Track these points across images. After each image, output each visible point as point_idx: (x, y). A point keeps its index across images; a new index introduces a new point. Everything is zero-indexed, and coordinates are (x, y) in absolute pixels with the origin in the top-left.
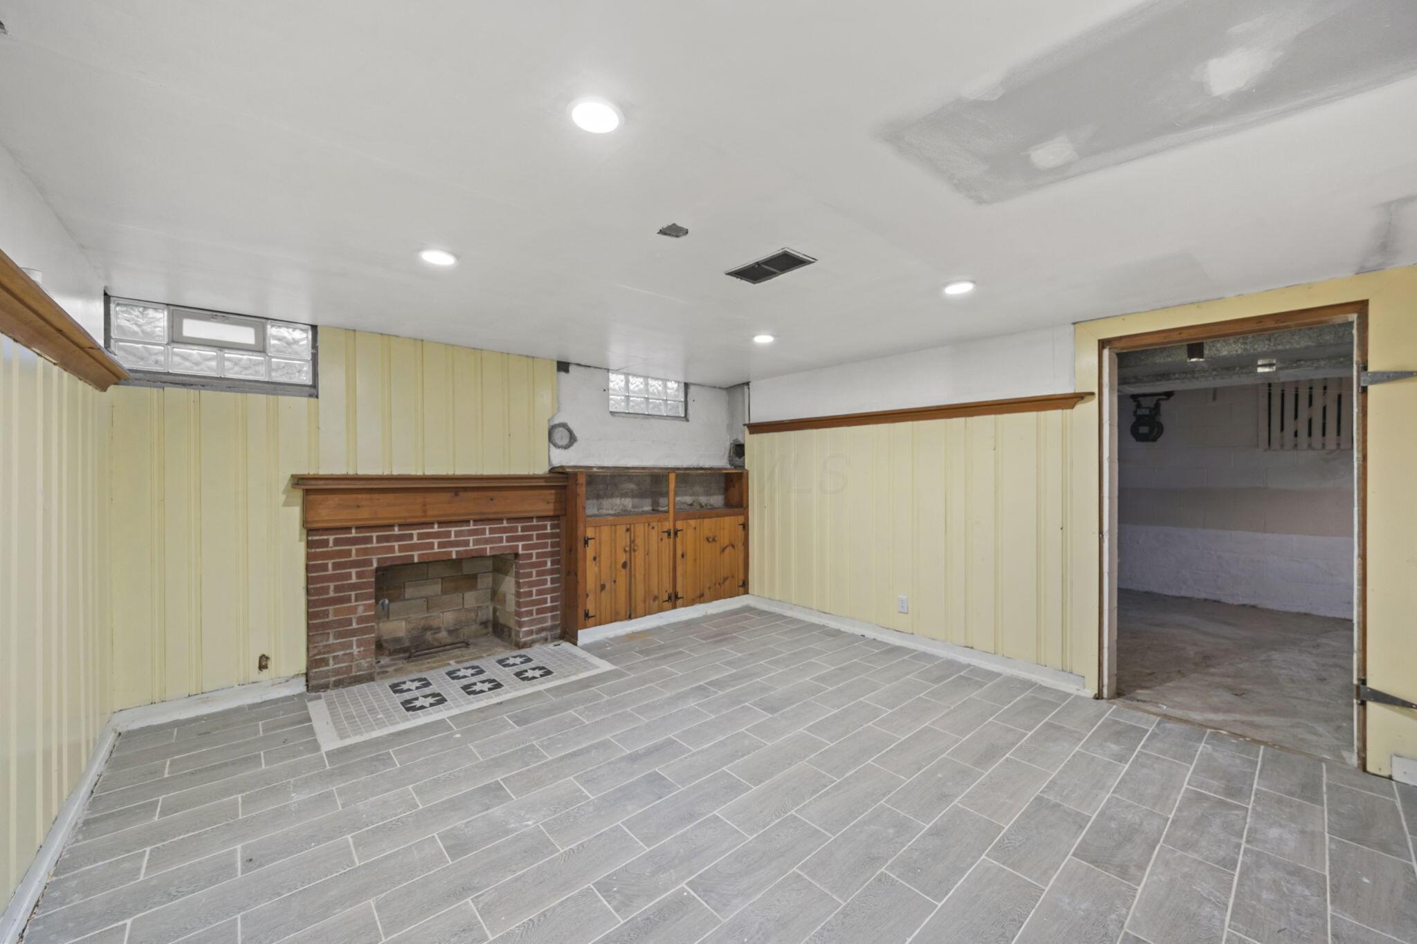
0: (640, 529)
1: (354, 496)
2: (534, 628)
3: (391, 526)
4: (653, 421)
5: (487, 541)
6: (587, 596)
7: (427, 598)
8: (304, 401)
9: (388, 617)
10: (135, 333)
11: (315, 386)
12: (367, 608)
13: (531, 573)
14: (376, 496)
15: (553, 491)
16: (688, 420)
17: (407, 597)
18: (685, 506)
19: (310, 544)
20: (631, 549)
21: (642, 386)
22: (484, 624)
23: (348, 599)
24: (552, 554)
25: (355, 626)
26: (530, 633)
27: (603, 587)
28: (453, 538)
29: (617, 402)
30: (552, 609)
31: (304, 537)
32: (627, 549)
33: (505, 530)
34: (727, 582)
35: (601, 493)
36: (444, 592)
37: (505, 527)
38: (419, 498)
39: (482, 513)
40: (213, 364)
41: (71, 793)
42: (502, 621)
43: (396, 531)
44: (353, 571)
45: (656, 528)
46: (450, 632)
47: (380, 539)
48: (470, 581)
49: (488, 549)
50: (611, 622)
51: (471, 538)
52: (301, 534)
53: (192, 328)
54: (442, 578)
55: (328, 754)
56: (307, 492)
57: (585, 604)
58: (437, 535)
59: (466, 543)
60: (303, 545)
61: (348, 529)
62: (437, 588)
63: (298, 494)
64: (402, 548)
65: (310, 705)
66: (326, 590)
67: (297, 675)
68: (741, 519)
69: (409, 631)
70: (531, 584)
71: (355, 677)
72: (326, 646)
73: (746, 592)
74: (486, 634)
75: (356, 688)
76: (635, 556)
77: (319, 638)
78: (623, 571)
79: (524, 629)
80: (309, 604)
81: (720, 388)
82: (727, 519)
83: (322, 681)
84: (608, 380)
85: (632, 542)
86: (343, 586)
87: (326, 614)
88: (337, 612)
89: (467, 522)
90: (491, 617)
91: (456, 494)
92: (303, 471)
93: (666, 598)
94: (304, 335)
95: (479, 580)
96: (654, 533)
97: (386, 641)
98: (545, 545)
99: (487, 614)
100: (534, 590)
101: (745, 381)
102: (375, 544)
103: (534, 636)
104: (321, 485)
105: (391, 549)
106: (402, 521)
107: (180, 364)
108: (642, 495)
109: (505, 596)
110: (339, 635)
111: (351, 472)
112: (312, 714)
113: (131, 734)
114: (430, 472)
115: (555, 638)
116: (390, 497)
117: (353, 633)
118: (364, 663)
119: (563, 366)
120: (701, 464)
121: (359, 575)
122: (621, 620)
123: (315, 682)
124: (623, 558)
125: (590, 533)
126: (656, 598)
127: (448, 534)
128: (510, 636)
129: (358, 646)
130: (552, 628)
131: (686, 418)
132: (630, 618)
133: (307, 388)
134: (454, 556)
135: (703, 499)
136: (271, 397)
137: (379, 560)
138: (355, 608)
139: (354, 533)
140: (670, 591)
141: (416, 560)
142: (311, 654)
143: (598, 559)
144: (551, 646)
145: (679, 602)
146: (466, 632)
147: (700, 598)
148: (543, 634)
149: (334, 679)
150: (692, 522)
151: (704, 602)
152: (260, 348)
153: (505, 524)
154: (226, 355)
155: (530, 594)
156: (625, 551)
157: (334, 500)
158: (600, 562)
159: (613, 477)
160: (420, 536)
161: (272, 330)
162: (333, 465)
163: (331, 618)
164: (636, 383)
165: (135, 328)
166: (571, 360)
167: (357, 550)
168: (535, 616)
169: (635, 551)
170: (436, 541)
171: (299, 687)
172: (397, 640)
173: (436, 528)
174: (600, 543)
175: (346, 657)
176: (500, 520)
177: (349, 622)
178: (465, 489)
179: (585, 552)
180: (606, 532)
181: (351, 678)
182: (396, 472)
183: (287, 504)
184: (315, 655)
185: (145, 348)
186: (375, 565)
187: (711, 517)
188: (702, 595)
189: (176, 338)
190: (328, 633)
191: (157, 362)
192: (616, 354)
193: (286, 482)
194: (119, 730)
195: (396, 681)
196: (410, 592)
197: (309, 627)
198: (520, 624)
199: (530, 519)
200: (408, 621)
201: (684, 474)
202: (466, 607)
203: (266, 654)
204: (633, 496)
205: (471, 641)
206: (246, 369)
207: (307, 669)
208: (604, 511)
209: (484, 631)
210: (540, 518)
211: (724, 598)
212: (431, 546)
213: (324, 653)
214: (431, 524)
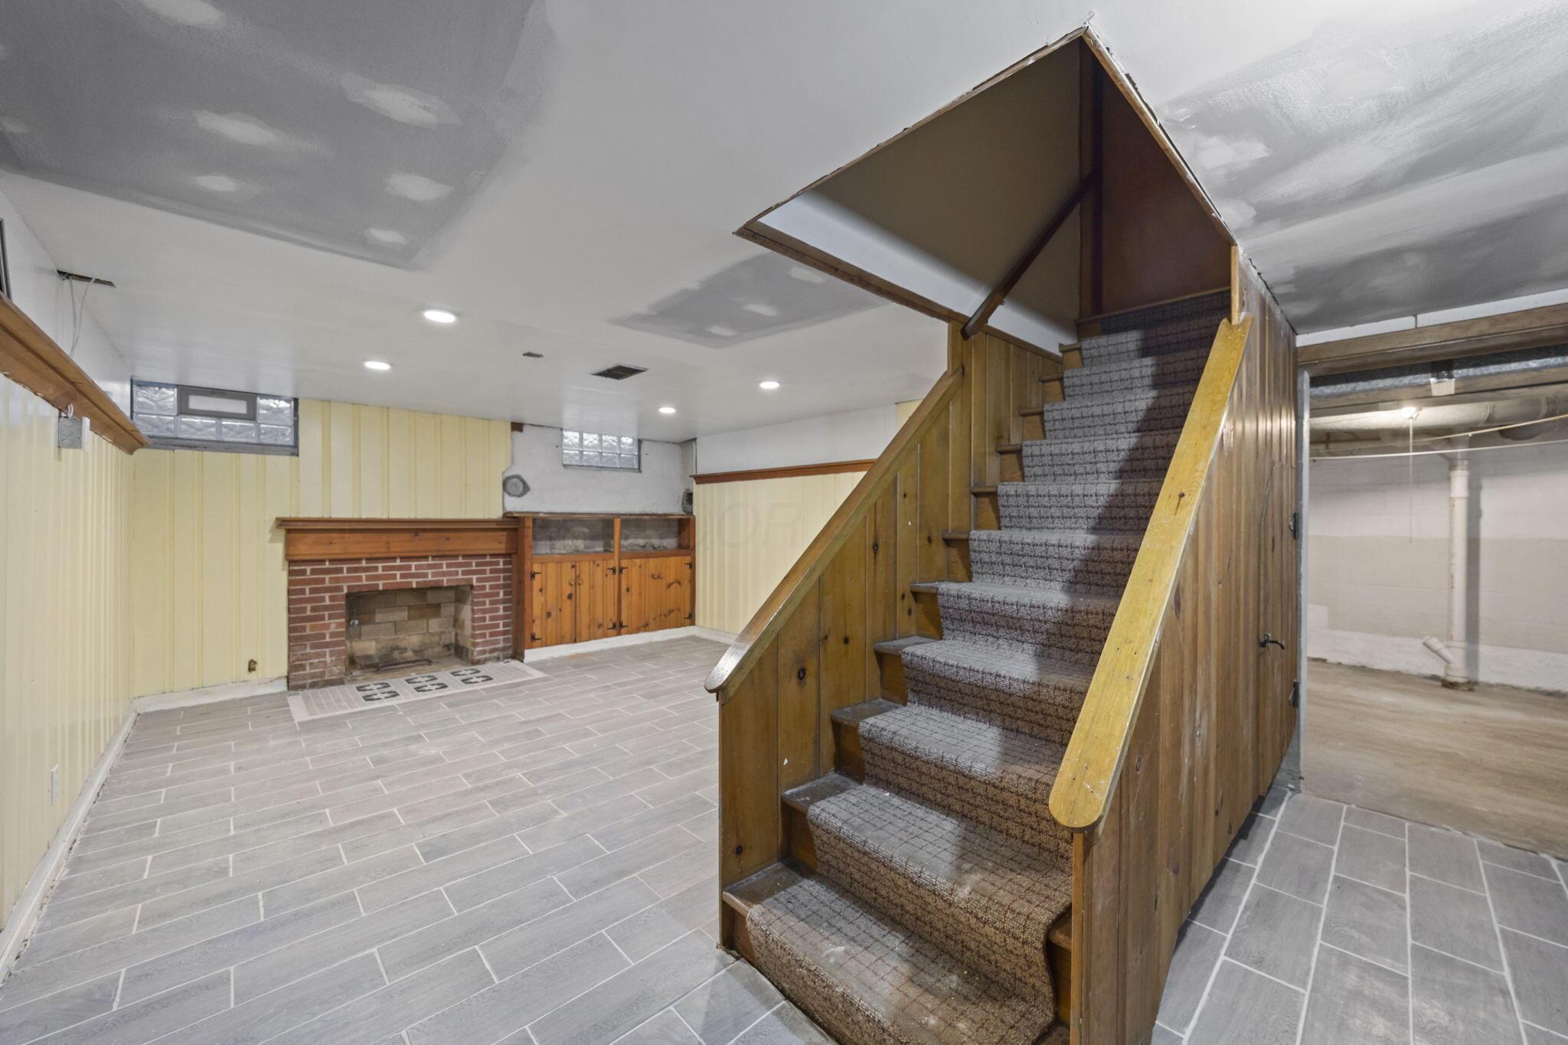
0: (585, 567)
1: (328, 535)
2: (487, 648)
3: (359, 560)
4: (605, 473)
5: (444, 574)
6: (534, 621)
7: (395, 623)
8: (286, 459)
9: (360, 638)
10: (151, 408)
11: (296, 446)
12: (339, 625)
13: (485, 602)
14: (347, 535)
15: (505, 533)
16: (640, 472)
17: (377, 621)
18: (638, 548)
19: (291, 573)
20: (577, 582)
21: (596, 442)
22: (447, 647)
23: (322, 618)
24: (504, 586)
25: (328, 639)
26: (484, 652)
27: (549, 615)
28: (413, 570)
29: (571, 456)
30: (504, 633)
31: (286, 567)
32: (572, 583)
33: (460, 565)
34: (673, 615)
35: (554, 535)
36: (410, 618)
37: (460, 563)
38: (384, 537)
39: (438, 551)
40: (213, 430)
41: (106, 749)
42: (462, 643)
43: (364, 564)
44: (327, 596)
45: (601, 566)
46: (415, 652)
47: (349, 570)
48: (435, 609)
49: (445, 581)
50: (557, 644)
51: (430, 571)
52: (283, 565)
53: (195, 402)
54: (409, 606)
55: (299, 723)
56: (289, 531)
57: (532, 628)
58: (399, 568)
59: (426, 575)
60: (285, 574)
61: (322, 561)
62: (405, 614)
63: (282, 533)
64: (368, 578)
65: (288, 698)
66: (304, 610)
67: (280, 678)
68: (688, 559)
69: (378, 650)
70: (484, 611)
71: (328, 681)
72: (303, 655)
73: (693, 623)
74: (449, 655)
75: (328, 689)
76: (580, 589)
77: (297, 648)
78: (569, 602)
79: (478, 649)
80: (290, 620)
81: (674, 443)
82: (672, 559)
83: (301, 683)
84: (562, 437)
85: (577, 577)
86: (317, 607)
87: (304, 629)
88: (313, 628)
89: (426, 558)
90: (453, 641)
91: (416, 535)
92: (286, 515)
93: (611, 626)
94: (288, 405)
95: (442, 610)
96: (599, 570)
97: (358, 657)
98: (498, 579)
99: (450, 638)
100: (487, 616)
101: (693, 437)
102: (345, 574)
103: (487, 655)
104: (300, 526)
105: (359, 579)
106: (368, 556)
107: (187, 431)
108: (593, 538)
109: (463, 622)
110: (314, 646)
111: (326, 516)
112: (289, 702)
113: (147, 715)
114: (394, 516)
115: (506, 657)
116: (358, 537)
117: (327, 645)
118: (336, 670)
119: (517, 427)
120: (648, 511)
121: (332, 599)
122: (567, 643)
123: (294, 683)
124: (568, 590)
125: (536, 568)
126: (600, 626)
127: (409, 567)
128: (467, 655)
129: (331, 656)
130: (504, 649)
131: (639, 470)
132: (575, 641)
133: (289, 449)
134: (414, 586)
135: (656, 542)
136: (260, 457)
137: (349, 587)
138: (329, 624)
139: (327, 565)
140: (615, 620)
141: (381, 588)
142: (291, 660)
143: (544, 591)
144: (502, 663)
145: (624, 630)
146: (429, 653)
147: (645, 627)
148: (496, 654)
149: (309, 681)
150: (638, 561)
151: (649, 631)
152: (251, 416)
153: (461, 560)
154: (224, 423)
155: (484, 619)
156: (571, 585)
157: (311, 538)
158: (546, 593)
159: (565, 521)
160: (385, 569)
161: (262, 402)
162: (311, 509)
163: (308, 632)
164: (590, 439)
165: (153, 404)
166: (526, 420)
167: (330, 578)
168: (488, 638)
169: (580, 584)
170: (398, 573)
171: (282, 686)
172: (368, 657)
173: (398, 562)
174: (546, 577)
175: (321, 664)
176: (456, 557)
177: (323, 636)
178: (424, 530)
179: (532, 585)
180: (551, 568)
181: (325, 681)
182: (364, 516)
183: (271, 541)
184: (294, 661)
185: (161, 420)
186: (345, 591)
187: (656, 557)
188: (646, 625)
189: (183, 409)
190: (305, 645)
191: (168, 429)
192: (569, 414)
193: (272, 524)
194: (139, 711)
195: (362, 685)
196: (379, 617)
197: (290, 639)
198: (475, 645)
199: (484, 556)
200: (377, 641)
201: (637, 520)
202: (430, 631)
203: (255, 659)
204: (585, 538)
205: (434, 661)
206: (239, 433)
207: (288, 673)
208: (556, 551)
209: (448, 653)
210: (493, 555)
211: (670, 628)
212: (394, 577)
213: (302, 660)
214: (394, 559)
